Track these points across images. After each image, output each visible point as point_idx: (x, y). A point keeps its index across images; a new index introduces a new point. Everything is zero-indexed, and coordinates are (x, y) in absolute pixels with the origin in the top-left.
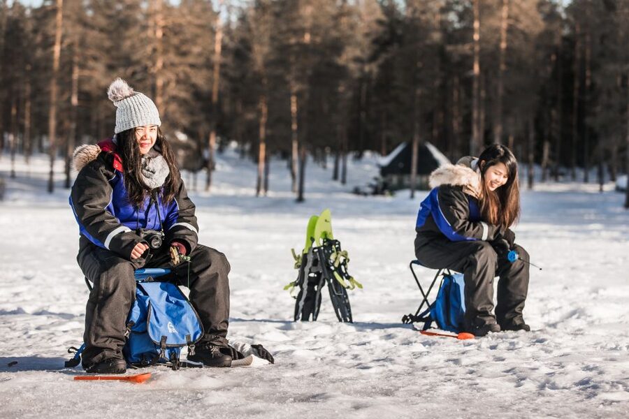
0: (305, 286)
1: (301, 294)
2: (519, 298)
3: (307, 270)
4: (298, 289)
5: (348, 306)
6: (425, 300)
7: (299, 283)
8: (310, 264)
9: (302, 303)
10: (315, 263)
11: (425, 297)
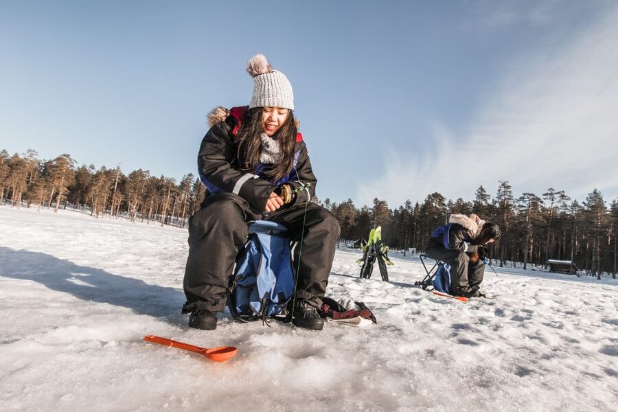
0: (367, 261)
1: (364, 265)
2: (479, 279)
3: (368, 254)
4: (363, 263)
5: (387, 273)
6: (428, 275)
7: (364, 260)
8: (370, 251)
9: (364, 269)
10: (372, 251)
11: (428, 274)
